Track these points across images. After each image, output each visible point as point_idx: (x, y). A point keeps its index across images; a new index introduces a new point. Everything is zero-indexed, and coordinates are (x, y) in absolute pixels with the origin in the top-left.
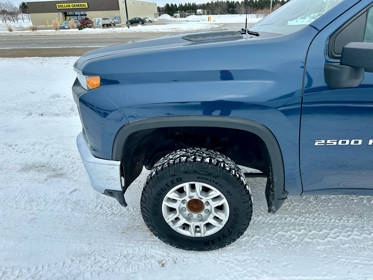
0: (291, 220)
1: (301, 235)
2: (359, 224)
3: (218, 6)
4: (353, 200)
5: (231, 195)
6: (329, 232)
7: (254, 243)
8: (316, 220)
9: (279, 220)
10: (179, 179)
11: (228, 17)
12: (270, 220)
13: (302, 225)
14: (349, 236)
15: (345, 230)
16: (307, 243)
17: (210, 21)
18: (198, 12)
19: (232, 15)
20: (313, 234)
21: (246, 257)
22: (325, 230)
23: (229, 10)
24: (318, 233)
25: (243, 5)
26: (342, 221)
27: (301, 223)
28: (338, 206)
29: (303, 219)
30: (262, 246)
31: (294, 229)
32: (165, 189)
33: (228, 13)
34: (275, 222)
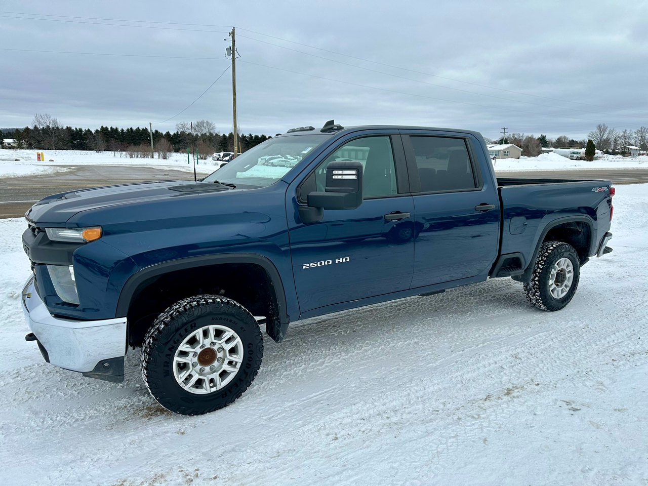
0: (290, 362)
1: (303, 369)
2: (344, 349)
3: (49, 135)
4: (334, 335)
5: (245, 330)
6: (324, 360)
7: (265, 387)
8: (310, 356)
9: (279, 365)
10: (193, 325)
11: (74, 154)
12: (271, 368)
13: (301, 362)
14: (339, 358)
15: (335, 355)
16: (310, 372)
17: (43, 160)
18: (7, 144)
19: (82, 151)
20: (312, 366)
21: (263, 399)
22: (321, 360)
23: (74, 143)
24: (316, 363)
25: (100, 136)
26: (331, 350)
27: (300, 361)
28: (324, 342)
29: (300, 358)
30: (274, 387)
31: (296, 367)
32: (178, 340)
33: (73, 147)
34: (277, 368)
